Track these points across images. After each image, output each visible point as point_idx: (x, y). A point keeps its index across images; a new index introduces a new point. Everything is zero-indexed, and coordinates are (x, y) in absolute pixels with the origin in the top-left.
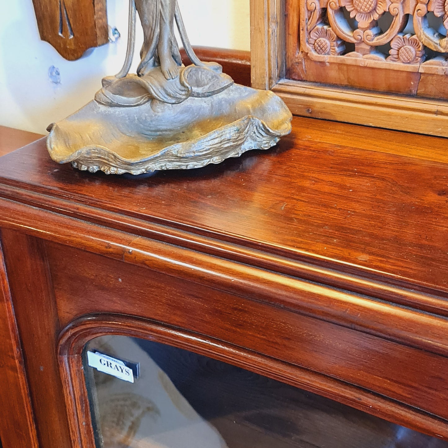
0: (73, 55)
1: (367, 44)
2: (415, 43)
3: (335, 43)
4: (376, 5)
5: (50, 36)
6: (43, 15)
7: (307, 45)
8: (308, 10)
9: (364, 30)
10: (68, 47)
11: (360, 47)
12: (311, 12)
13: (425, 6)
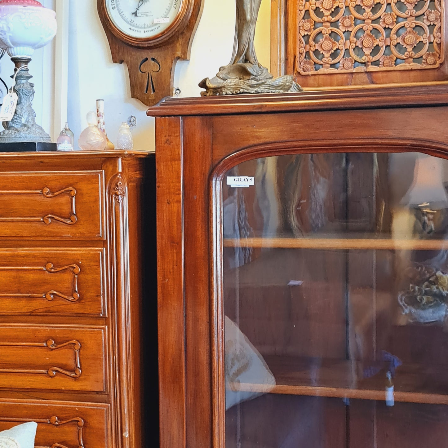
0: (153, 102)
1: (329, 64)
2: (351, 60)
3: (313, 66)
4: (332, 47)
5: (138, 94)
6: (136, 83)
7: (300, 69)
8: (300, 53)
9: (327, 58)
10: (150, 99)
11: (325, 65)
12: (301, 54)
13: (354, 44)
